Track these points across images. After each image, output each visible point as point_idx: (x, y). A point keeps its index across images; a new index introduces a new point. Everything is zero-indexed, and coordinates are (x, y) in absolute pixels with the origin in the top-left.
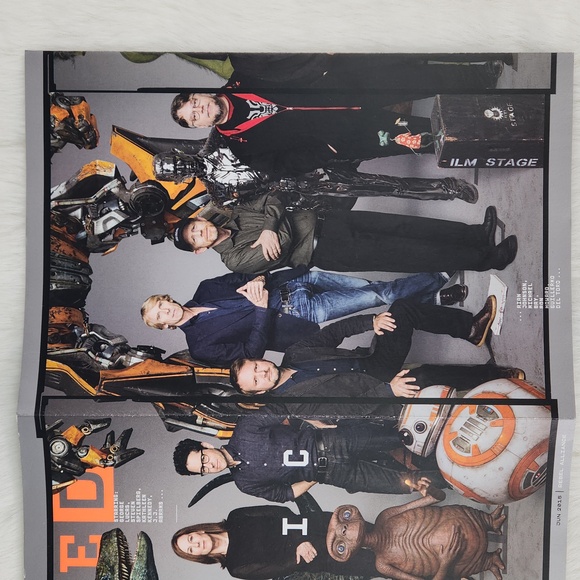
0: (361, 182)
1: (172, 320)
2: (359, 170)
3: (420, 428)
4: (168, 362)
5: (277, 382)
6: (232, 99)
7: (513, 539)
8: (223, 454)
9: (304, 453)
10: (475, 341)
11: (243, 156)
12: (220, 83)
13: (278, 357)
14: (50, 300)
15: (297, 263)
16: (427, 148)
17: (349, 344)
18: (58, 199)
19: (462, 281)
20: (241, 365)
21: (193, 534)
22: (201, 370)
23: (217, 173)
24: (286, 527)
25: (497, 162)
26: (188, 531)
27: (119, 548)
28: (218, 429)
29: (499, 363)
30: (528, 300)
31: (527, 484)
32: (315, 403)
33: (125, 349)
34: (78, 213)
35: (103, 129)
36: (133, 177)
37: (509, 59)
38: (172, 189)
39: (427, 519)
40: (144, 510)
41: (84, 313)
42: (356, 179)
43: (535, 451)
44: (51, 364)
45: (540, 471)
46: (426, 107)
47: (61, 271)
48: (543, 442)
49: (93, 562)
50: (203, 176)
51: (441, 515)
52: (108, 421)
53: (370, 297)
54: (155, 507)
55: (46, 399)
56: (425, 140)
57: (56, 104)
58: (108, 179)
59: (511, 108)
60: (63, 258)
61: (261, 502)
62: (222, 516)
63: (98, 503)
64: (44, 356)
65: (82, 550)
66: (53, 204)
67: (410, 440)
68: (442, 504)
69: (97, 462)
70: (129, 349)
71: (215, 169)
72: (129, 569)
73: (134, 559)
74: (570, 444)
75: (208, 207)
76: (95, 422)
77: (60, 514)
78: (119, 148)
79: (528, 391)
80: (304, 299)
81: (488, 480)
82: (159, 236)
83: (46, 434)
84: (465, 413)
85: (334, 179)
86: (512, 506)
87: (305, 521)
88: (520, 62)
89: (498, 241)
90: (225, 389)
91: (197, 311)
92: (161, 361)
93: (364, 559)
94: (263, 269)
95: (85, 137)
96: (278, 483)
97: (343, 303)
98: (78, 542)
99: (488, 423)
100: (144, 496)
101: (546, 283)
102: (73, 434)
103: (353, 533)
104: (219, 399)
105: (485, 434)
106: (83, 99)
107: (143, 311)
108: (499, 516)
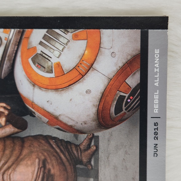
31: (118, 109)
39: (7, 152)
45: (133, 93)
48: (134, 58)
51: (22, 147)
68: (24, 134)
81: (75, 105)
86: (103, 135)
99: (69, 35)
108: (89, 147)
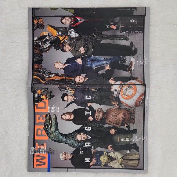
0: (103, 36)
1: (61, 67)
2: (102, 34)
3: (116, 90)
4: (60, 76)
5: (84, 81)
6: (74, 18)
7: (137, 116)
8: (72, 96)
9: (90, 96)
10: (128, 71)
11: (76, 31)
12: (71, 14)
13: (84, 75)
14: (34, 63)
15: (88, 54)
16: (117, 29)
17: (100, 72)
18: (36, 40)
19: (125, 58)
20: (76, 77)
21: (66, 115)
22: (67, 78)
23: (71, 34)
24: (86, 113)
25: (133, 32)
26: (64, 114)
27: (49, 118)
28: (71, 91)
29: (133, 76)
30: (139, 62)
31: (139, 103)
32: (92, 85)
33: (51, 73)
34: (40, 43)
35: (45, 25)
36: (52, 36)
37: (136, 9)
38: (61, 38)
39: (117, 111)
40: (55, 109)
41: (42, 66)
42: (102, 36)
43: (141, 96)
44: (34, 77)
45: (142, 100)
46: (117, 19)
47: (36, 56)
48: (143, 93)
49: (44, 121)
50: (67, 35)
51: (120, 110)
52: (47, 89)
53: (105, 62)
54: (57, 109)
55: (34, 84)
56: (117, 27)
57: (35, 19)
58: (46, 36)
59: (136, 19)
60: (37, 53)
61: (81, 107)
62: (72, 110)
63: (45, 108)
64: (33, 75)
65: (41, 118)
66: (35, 42)
67: (113, 93)
69: (45, 98)
70: (52, 73)
71: (70, 34)
72: (52, 122)
73: (53, 120)
74: (149, 94)
75: (69, 42)
76: (44, 89)
77: (36, 110)
78: (49, 29)
79: (140, 82)
80: (90, 62)
81: (131, 102)
82: (58, 49)
83: (34, 92)
84: (125, 87)
85: (97, 36)
86: (136, 108)
87: (90, 112)
88: (138, 9)
89: (133, 49)
90: (73, 82)
91: (66, 65)
92: (59, 76)
93: (104, 120)
94: (81, 56)
95: (42, 27)
96: (84, 103)
97: (99, 63)
98: (41, 116)
99: (130, 89)
100: (55, 106)
101: (144, 59)
102: (39, 92)
103: (101, 114)
104: (71, 84)
105: (130, 92)
106: (41, 18)
107: (54, 65)
108: (133, 110)
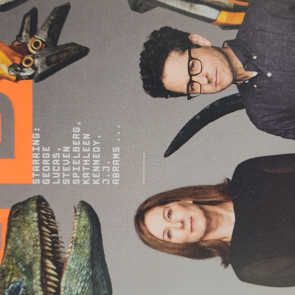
8: (227, 57)
21: (174, 206)
26: (163, 199)
27: (41, 232)
40: (86, 162)
54: (106, 157)
62: (223, 173)
63: (4, 148)
69: (4, 70)
72: (59, 269)
73: (68, 251)
100: (86, 136)
